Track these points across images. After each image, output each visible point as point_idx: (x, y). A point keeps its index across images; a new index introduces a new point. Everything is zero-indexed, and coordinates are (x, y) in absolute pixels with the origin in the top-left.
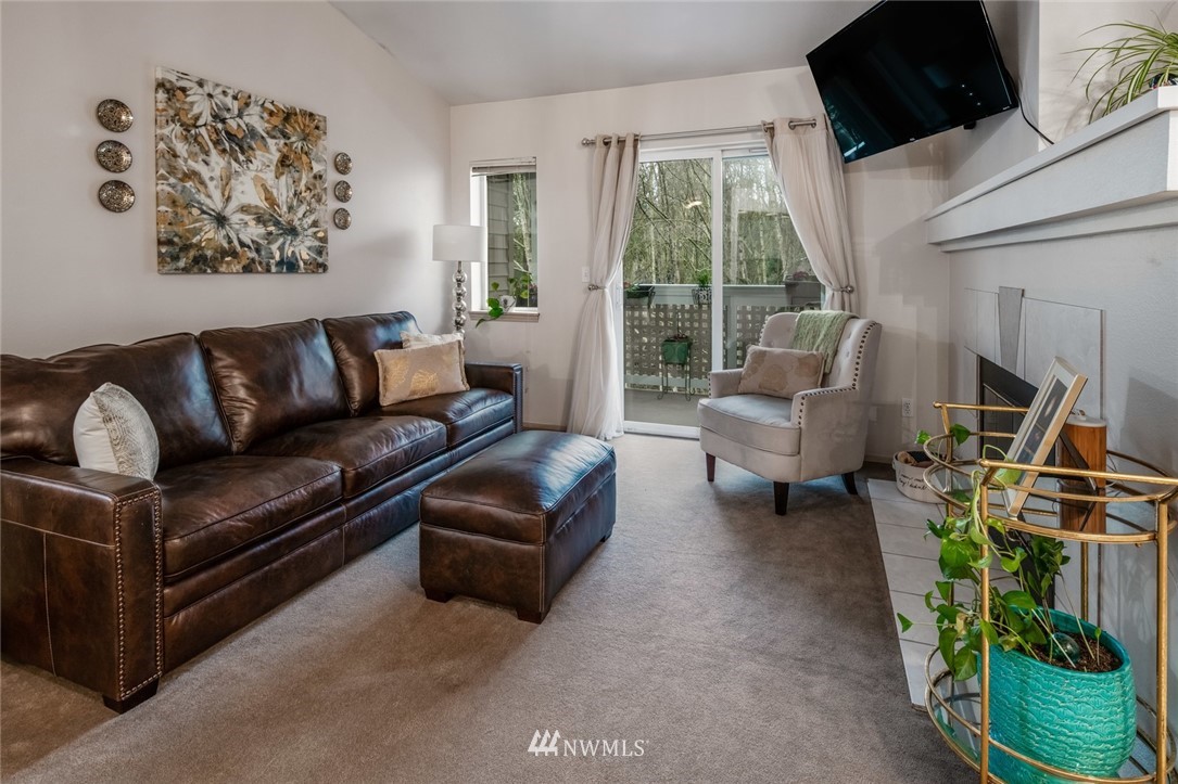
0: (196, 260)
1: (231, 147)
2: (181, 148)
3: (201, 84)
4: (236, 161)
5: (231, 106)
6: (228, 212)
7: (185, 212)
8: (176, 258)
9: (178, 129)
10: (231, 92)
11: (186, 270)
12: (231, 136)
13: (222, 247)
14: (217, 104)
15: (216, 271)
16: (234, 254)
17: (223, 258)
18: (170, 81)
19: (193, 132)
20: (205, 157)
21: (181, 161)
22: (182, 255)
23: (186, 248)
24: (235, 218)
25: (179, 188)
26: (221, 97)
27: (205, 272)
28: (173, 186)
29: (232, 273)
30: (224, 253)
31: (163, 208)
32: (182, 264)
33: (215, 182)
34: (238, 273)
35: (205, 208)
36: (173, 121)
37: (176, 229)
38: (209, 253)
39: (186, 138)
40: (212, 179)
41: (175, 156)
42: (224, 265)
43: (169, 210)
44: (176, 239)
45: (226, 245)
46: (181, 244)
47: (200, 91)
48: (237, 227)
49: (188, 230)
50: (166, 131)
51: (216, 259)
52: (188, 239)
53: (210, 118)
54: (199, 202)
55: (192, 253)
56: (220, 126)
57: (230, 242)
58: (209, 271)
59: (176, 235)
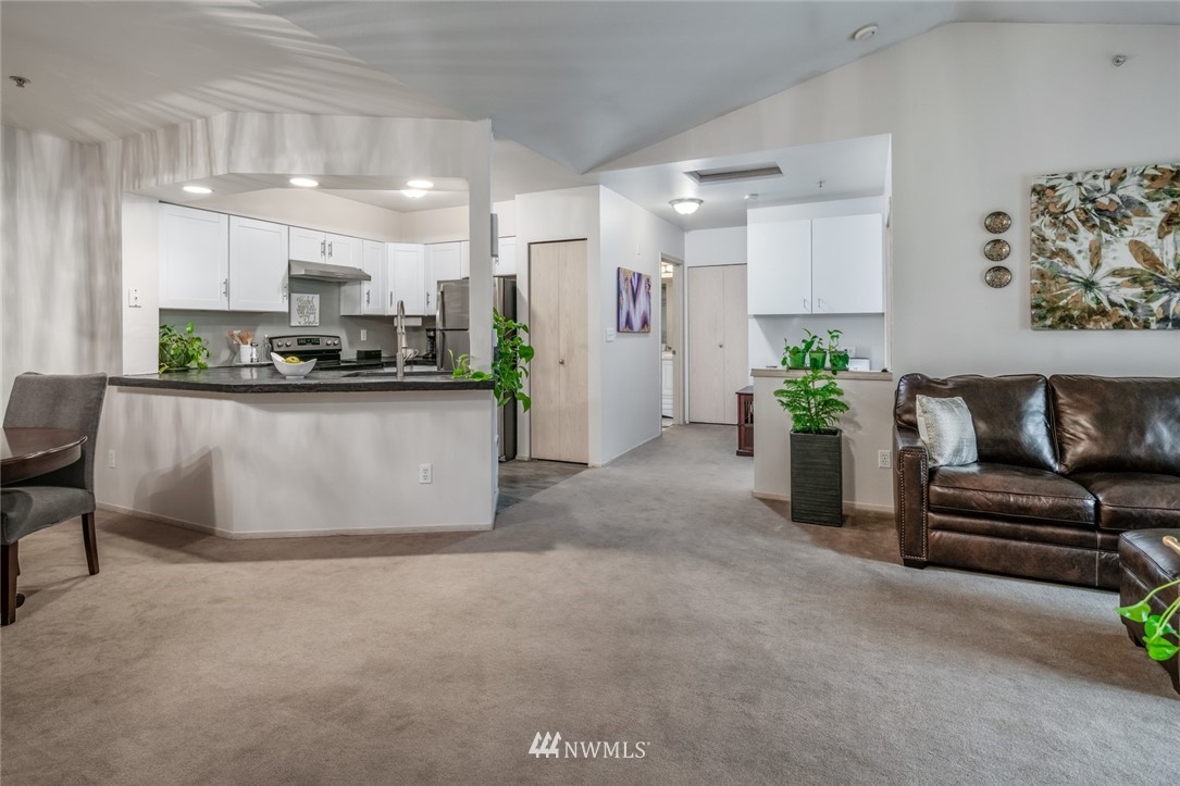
0: (1062, 320)
1: (1101, 221)
2: (1050, 233)
3: (1070, 178)
4: (1107, 232)
5: (1102, 186)
6: (1096, 278)
7: (1053, 282)
8: (1043, 318)
9: (1047, 219)
10: (1103, 174)
11: (1052, 327)
12: (1100, 212)
13: (1090, 308)
14: (1086, 189)
15: (1083, 328)
16: (1103, 313)
17: (1090, 316)
18: (1040, 185)
19: (1061, 218)
20: (1073, 235)
21: (1049, 243)
22: (1048, 315)
23: (1052, 310)
24: (1105, 283)
25: (1048, 264)
26: (1092, 182)
27: (1071, 328)
28: (1042, 264)
29: (1101, 329)
30: (1091, 312)
31: (1034, 281)
32: (1048, 322)
33: (1083, 254)
34: (1107, 329)
35: (1072, 277)
36: (1043, 214)
37: (1043, 296)
38: (1076, 313)
39: (1055, 224)
40: (1080, 252)
41: (1044, 240)
42: (1092, 323)
43: (1038, 282)
44: (1044, 304)
45: (1094, 306)
46: (1048, 307)
47: (1069, 183)
48: (1108, 289)
49: (1055, 296)
50: (1037, 223)
51: (1083, 318)
52: (1055, 302)
53: (1079, 202)
54: (1066, 273)
55: (1059, 314)
56: (1089, 206)
57: (1099, 302)
58: (1075, 327)
59: (1044, 300)
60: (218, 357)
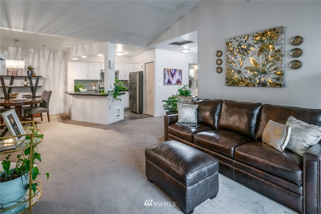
0: (233, 83)
1: (242, 52)
2: (230, 56)
3: (235, 39)
4: (244, 55)
5: (243, 41)
6: (241, 70)
7: (230, 71)
8: (228, 82)
9: (229, 52)
10: (243, 37)
11: (230, 85)
12: (242, 49)
13: (240, 79)
14: (239, 42)
15: (238, 86)
16: (243, 81)
17: (240, 82)
18: (228, 42)
19: (233, 52)
20: (235, 57)
21: (230, 59)
22: (230, 82)
23: (230, 80)
24: (243, 71)
25: (229, 66)
26: (240, 39)
27: (235, 86)
28: (228, 66)
29: (242, 86)
30: (240, 81)
31: (226, 71)
32: (229, 84)
33: (238, 62)
34: (244, 86)
35: (235, 70)
36: (228, 51)
37: (228, 76)
38: (236, 81)
39: (231, 54)
40: (237, 62)
41: (229, 59)
42: (240, 84)
43: (227, 71)
44: (228, 78)
46: (229, 79)
47: (235, 40)
48: (244, 73)
49: (231, 76)
50: (227, 54)
51: (238, 82)
52: (231, 78)
53: (237, 46)
54: (234, 69)
55: (232, 81)
56: (239, 47)
57: (242, 78)
58: (236, 86)
59: (228, 77)
60: (89, 88)
